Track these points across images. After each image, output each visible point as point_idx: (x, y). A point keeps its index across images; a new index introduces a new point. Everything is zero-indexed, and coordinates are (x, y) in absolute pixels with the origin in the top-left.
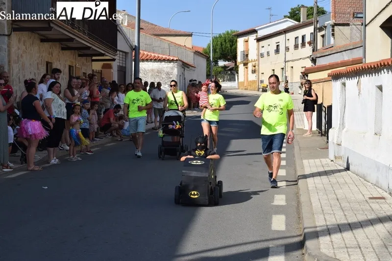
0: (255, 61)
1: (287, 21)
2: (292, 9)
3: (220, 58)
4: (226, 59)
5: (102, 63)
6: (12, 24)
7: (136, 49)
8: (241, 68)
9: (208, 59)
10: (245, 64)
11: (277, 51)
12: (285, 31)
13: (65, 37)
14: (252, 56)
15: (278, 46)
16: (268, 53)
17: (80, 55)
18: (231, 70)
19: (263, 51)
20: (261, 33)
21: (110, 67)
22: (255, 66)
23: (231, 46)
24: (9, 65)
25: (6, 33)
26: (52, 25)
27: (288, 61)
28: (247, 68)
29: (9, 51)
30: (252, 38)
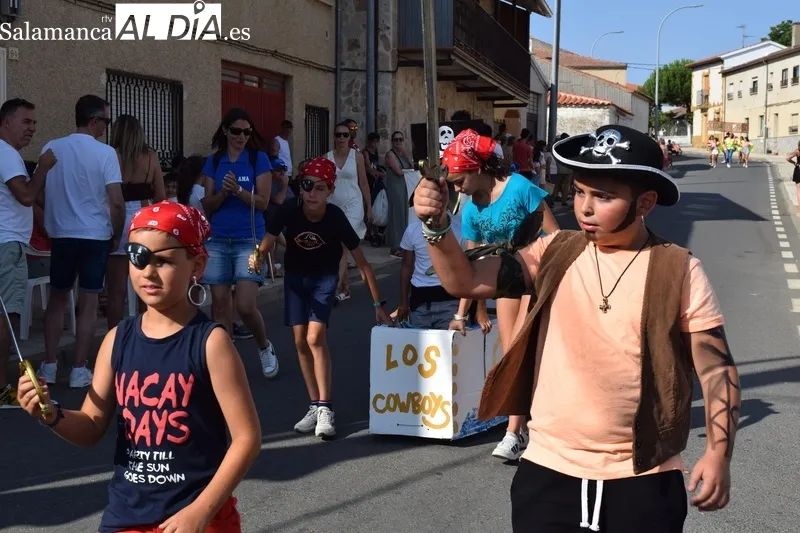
0: (718, 105)
1: (769, 45)
2: (772, 29)
3: (665, 101)
4: (673, 103)
5: (505, 109)
6: (399, 56)
7: (553, 90)
8: (697, 116)
9: (651, 102)
10: (704, 110)
11: (754, 90)
12: (768, 60)
13: (468, 74)
14: (715, 97)
15: (755, 83)
16: (740, 93)
17: (479, 99)
18: (681, 118)
19: (731, 90)
20: (729, 64)
21: (516, 115)
22: (718, 113)
23: (682, 84)
24: (394, 114)
25: (391, 69)
26: (453, 57)
27: (771, 105)
28: (706, 116)
29: (394, 94)
30: (715, 71)
